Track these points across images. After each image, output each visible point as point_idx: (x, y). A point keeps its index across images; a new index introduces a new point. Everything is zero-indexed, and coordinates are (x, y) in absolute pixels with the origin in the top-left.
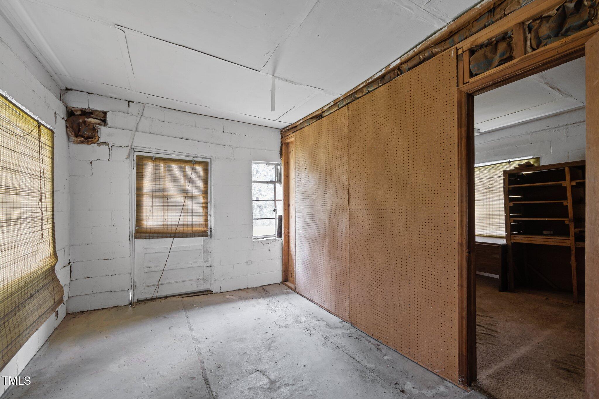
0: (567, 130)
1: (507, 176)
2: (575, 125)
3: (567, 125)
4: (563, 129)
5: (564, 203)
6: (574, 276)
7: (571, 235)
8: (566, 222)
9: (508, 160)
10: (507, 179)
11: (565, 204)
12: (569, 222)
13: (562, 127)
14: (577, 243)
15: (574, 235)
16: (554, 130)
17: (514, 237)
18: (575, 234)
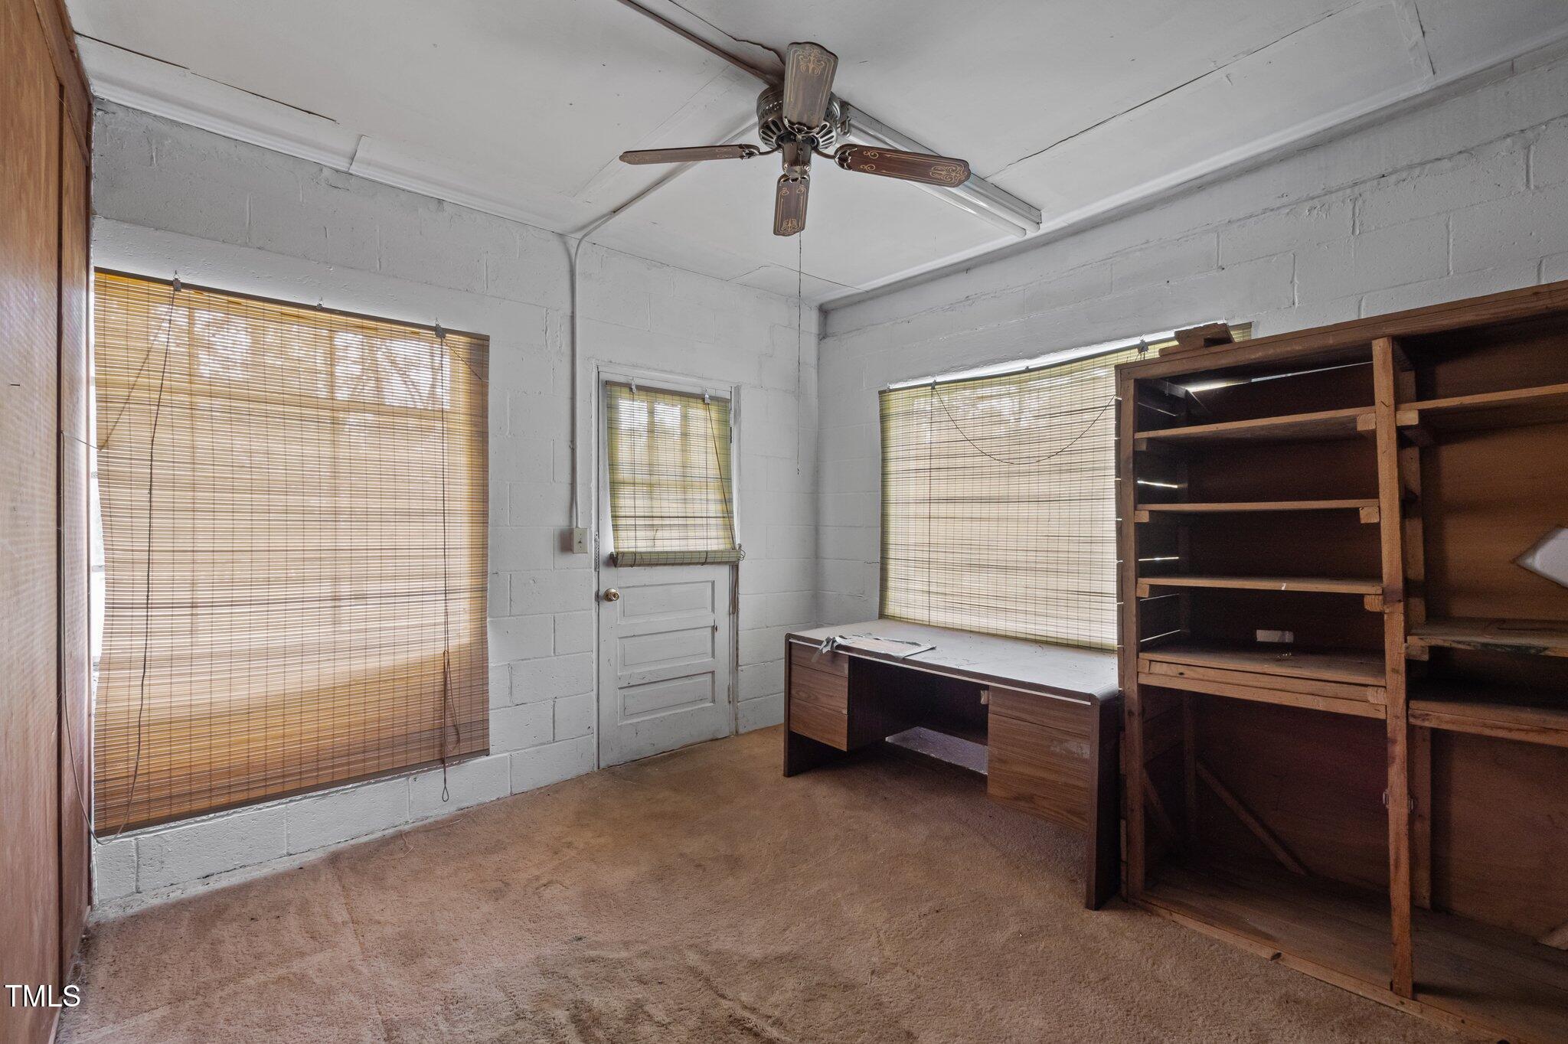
0: (1359, 203)
1: (1132, 391)
2: (1393, 178)
3: (1356, 184)
4: (1343, 202)
5: (1363, 513)
6: (1397, 867)
7: (1388, 668)
8: (1367, 599)
9: (1136, 341)
10: (1131, 403)
11: (1367, 516)
12: (1385, 602)
13: (1340, 193)
14: (1419, 706)
15: (1402, 667)
16: (1307, 206)
17: (1151, 661)
18: (1411, 664)
